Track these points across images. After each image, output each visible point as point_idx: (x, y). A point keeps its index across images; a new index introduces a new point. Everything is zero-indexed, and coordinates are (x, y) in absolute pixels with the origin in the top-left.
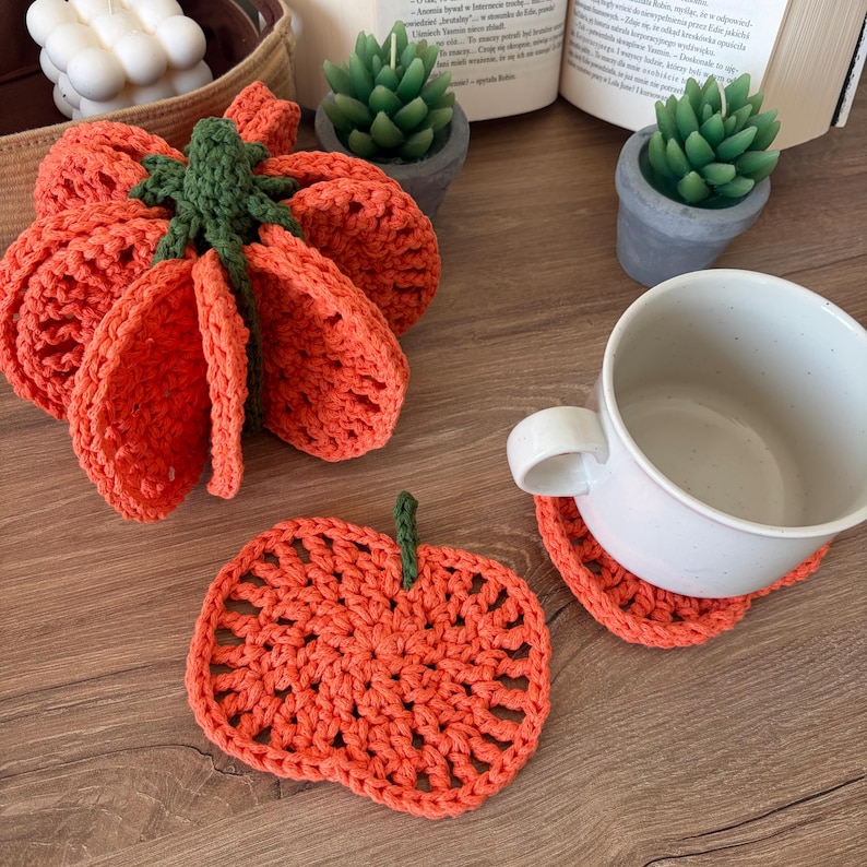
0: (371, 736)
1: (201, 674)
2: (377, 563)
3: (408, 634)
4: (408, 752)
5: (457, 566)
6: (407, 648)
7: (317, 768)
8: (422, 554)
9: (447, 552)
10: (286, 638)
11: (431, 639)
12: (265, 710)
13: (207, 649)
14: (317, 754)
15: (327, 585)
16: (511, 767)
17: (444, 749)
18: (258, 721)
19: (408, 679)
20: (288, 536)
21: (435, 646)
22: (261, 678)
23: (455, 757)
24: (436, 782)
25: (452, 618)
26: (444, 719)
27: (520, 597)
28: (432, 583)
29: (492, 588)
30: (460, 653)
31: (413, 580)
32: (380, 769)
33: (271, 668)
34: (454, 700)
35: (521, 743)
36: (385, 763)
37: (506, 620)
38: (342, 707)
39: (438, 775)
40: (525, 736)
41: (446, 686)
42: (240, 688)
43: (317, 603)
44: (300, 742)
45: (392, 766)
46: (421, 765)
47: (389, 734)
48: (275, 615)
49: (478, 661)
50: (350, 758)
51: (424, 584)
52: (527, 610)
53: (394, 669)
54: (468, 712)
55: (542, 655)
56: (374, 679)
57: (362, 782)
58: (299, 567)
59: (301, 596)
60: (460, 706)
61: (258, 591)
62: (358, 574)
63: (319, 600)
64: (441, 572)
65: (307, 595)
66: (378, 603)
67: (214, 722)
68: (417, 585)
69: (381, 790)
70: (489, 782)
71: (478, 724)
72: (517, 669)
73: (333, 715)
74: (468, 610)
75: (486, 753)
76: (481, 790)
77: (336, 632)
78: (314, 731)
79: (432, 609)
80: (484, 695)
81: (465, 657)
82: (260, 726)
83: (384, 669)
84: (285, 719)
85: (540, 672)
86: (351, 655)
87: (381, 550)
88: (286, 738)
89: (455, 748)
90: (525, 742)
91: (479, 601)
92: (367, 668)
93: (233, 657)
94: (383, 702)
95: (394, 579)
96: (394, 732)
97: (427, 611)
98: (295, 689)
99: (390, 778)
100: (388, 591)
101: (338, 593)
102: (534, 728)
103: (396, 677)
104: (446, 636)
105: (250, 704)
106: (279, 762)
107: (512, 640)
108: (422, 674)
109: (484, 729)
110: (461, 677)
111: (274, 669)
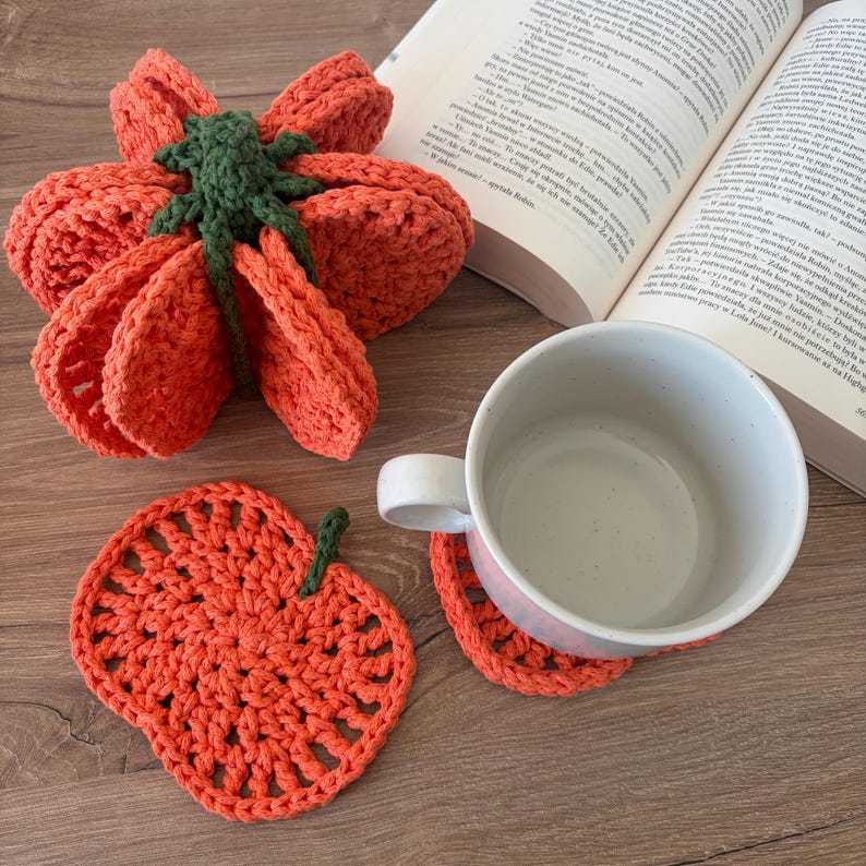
0: (193, 713)
1: (91, 585)
2: (290, 560)
3: (274, 640)
4: (216, 744)
5: (359, 599)
6: (268, 652)
7: (136, 716)
8: (331, 572)
9: (356, 582)
10: (175, 588)
11: (293, 656)
12: (126, 642)
13: (106, 565)
14: (142, 704)
15: (236, 559)
16: (294, 807)
17: (248, 757)
18: (114, 649)
19: (251, 681)
20: (229, 497)
21: (295, 663)
22: (138, 613)
23: (255, 770)
24: (227, 782)
25: (326, 645)
26: (264, 731)
27: (397, 658)
28: (326, 603)
29: (379, 635)
30: (314, 681)
31: (310, 593)
32: (184, 745)
33: (151, 609)
34: (284, 720)
35: (316, 790)
36: (193, 742)
37: (373, 671)
38: (184, 674)
39: (231, 777)
40: (323, 786)
41: (283, 704)
42: (116, 612)
43: (219, 571)
44: (136, 685)
45: (197, 748)
46: (222, 761)
47: (209, 719)
48: (180, 563)
49: (325, 696)
50: (165, 722)
51: (319, 601)
52: (396, 673)
53: (244, 665)
54: (291, 736)
55: (384, 722)
56: (223, 665)
57: (162, 748)
58: (221, 531)
59: (209, 557)
60: (286, 728)
61: (176, 535)
62: (267, 563)
63: (222, 569)
64: (342, 598)
65: (214, 559)
66: (268, 598)
67: (79, 630)
68: (311, 599)
69: (175, 764)
70: (269, 808)
71: (291, 752)
72: (356, 722)
73: (175, 677)
74: (345, 644)
75: (284, 781)
76: (257, 812)
77: (217, 606)
78: (152, 681)
79: (313, 627)
80: (312, 730)
81: (315, 686)
82: (115, 653)
83: (235, 661)
84: (137, 658)
85: (372, 736)
86: (216, 634)
87: (300, 550)
88: (128, 676)
89: (259, 761)
90: (320, 791)
91: (361, 641)
92: (222, 652)
93: (126, 583)
94: (219, 689)
95: (294, 583)
96: (215, 719)
97: (306, 627)
98: (159, 638)
99: (191, 757)
100: (283, 591)
101: (241, 570)
102: (334, 783)
103: (244, 673)
104: (310, 659)
105: (117, 631)
106: (108, 694)
107: (366, 694)
108: (268, 682)
109: (295, 759)
110: (301, 703)
111: (153, 610)
